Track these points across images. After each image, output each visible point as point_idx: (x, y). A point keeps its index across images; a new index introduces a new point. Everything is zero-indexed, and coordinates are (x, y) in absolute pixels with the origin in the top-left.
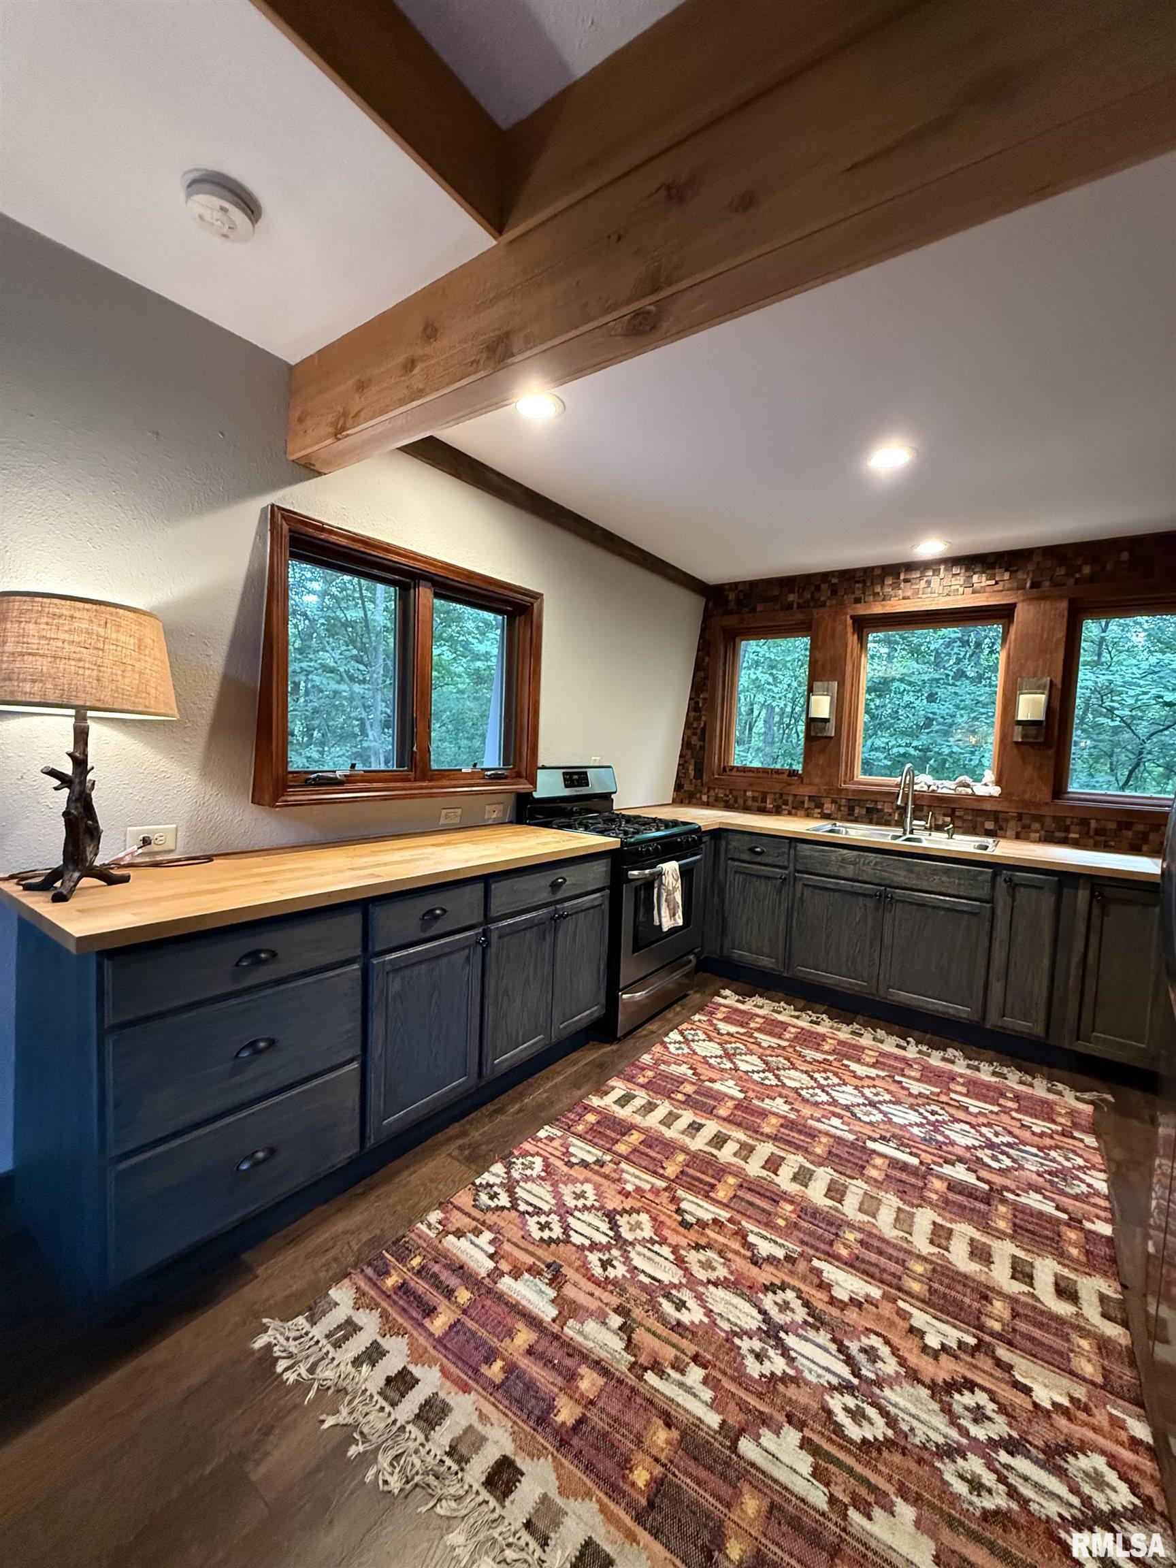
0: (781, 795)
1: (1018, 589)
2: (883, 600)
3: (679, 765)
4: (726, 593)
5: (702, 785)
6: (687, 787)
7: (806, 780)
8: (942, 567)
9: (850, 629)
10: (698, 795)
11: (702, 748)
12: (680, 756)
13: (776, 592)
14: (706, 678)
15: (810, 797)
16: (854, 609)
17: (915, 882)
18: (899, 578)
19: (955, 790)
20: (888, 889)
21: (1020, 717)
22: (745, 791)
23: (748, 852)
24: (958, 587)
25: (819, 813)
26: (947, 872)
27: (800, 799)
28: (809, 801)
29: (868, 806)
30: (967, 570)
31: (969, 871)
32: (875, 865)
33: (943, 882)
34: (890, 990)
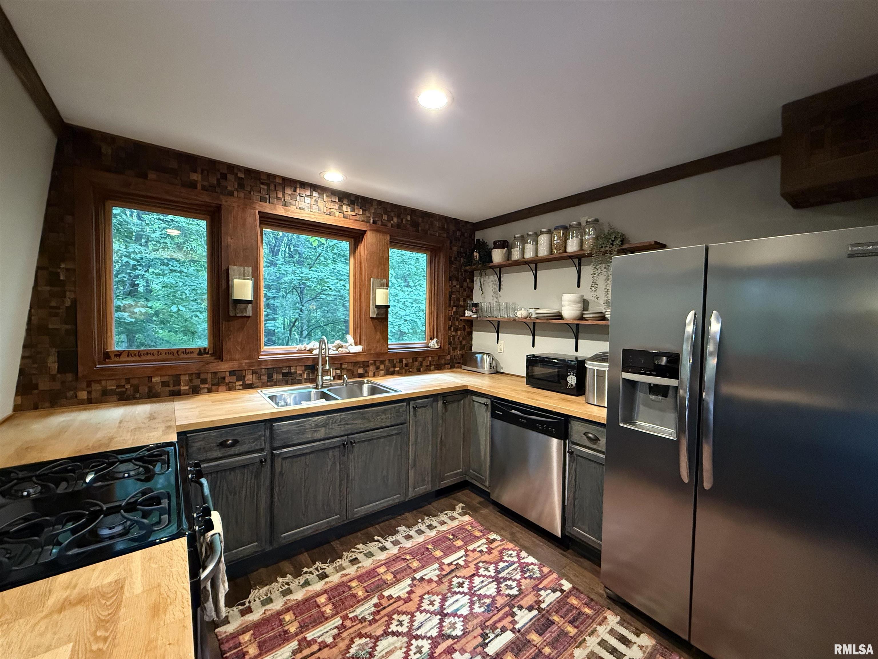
0: (198, 375)
1: (367, 222)
2: (285, 205)
5: (76, 379)
6: (46, 385)
7: (225, 357)
9: (256, 223)
10: (70, 394)
11: (72, 333)
13: (174, 165)
15: (230, 371)
16: (262, 206)
17: (367, 425)
18: (296, 191)
19: (337, 350)
20: (350, 437)
21: (378, 303)
22: (150, 378)
23: (218, 448)
24: (335, 211)
25: (240, 385)
26: (384, 412)
27: (220, 375)
28: (230, 376)
29: (283, 371)
30: (340, 200)
31: (395, 407)
32: (340, 422)
33: (382, 419)
34: (355, 510)
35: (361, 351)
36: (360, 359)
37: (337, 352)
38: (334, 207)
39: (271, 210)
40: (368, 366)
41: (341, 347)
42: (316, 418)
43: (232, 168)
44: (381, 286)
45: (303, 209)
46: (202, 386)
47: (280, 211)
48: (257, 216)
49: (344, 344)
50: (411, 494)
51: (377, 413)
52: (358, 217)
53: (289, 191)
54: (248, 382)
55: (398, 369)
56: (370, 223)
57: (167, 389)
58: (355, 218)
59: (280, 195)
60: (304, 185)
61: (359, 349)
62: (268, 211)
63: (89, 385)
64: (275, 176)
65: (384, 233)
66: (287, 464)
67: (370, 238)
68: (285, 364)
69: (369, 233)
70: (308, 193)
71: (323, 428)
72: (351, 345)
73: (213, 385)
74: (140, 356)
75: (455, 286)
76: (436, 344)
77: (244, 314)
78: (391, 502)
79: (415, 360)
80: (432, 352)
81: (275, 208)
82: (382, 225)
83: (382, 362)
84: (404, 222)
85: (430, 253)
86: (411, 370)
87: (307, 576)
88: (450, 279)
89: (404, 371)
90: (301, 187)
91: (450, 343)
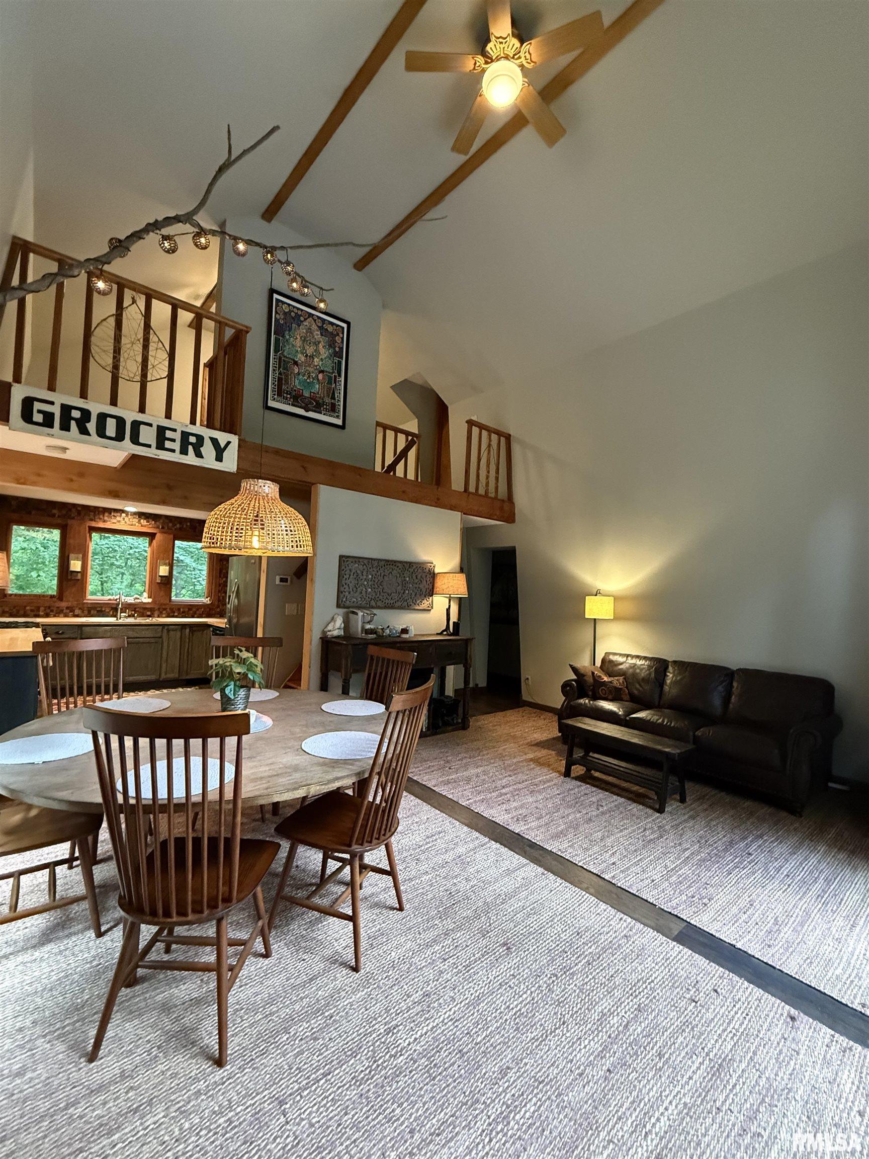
0: (49, 608)
2: (104, 522)
7: (61, 600)
8: (129, 514)
9: (86, 531)
16: (90, 523)
18: (111, 514)
21: (161, 574)
22: (25, 607)
24: (136, 523)
25: (73, 614)
26: (147, 630)
27: (60, 608)
28: (66, 609)
29: (97, 609)
30: (139, 518)
31: (154, 628)
33: (145, 633)
35: (150, 602)
36: (148, 606)
37: (134, 601)
39: (95, 524)
40: (154, 611)
41: (138, 599)
43: (74, 506)
44: (165, 564)
45: (115, 523)
46: (51, 613)
47: (101, 525)
48: (87, 528)
53: (106, 514)
54: (76, 613)
55: (177, 614)
56: (159, 528)
57: (33, 613)
58: (149, 526)
59: (101, 517)
65: (170, 534)
67: (159, 536)
68: (99, 606)
69: (157, 534)
70: (119, 514)
72: (145, 598)
73: (56, 613)
76: (209, 601)
77: (77, 579)
79: (190, 609)
80: (204, 606)
81: (98, 524)
82: (168, 529)
83: (165, 609)
84: (185, 527)
86: (187, 615)
89: (181, 615)
90: (114, 512)
91: (219, 601)
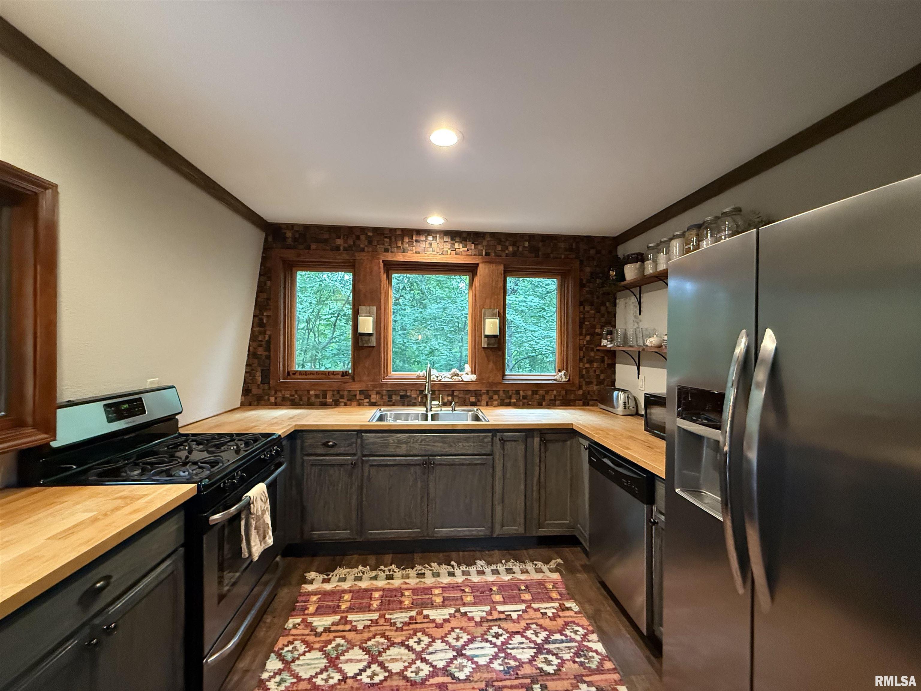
0: (338, 392)
1: (479, 255)
2: (404, 252)
3: (246, 372)
4: (284, 231)
5: (270, 388)
6: (255, 391)
7: (356, 379)
8: (438, 236)
9: (382, 270)
10: (266, 398)
11: (268, 357)
12: (247, 365)
13: (326, 236)
14: (268, 299)
15: (360, 391)
16: (385, 256)
17: (447, 450)
18: (412, 239)
19: (451, 378)
20: (430, 458)
21: (487, 333)
22: (308, 391)
23: (322, 447)
24: (447, 249)
25: (367, 402)
26: (466, 439)
27: (353, 393)
28: (360, 394)
29: (401, 394)
30: (452, 240)
31: (479, 436)
32: (421, 442)
33: (464, 447)
34: (436, 530)
35: (474, 380)
36: (471, 388)
37: (450, 380)
38: (447, 247)
39: (392, 257)
40: (481, 395)
41: (457, 375)
42: (399, 435)
43: (363, 230)
44: (493, 315)
45: (419, 253)
46: (341, 400)
47: (400, 257)
48: (382, 264)
49: (460, 373)
50: (498, 531)
51: (459, 440)
52: (470, 252)
53: (406, 240)
54: (373, 401)
55: (515, 400)
56: (482, 255)
57: (318, 400)
58: (467, 253)
59: (400, 244)
60: (419, 232)
61: (473, 377)
62: (390, 259)
63: (276, 393)
64: (395, 229)
65: (499, 263)
66: (373, 471)
67: (482, 269)
68: (403, 388)
69: (480, 265)
70: (423, 238)
71: (405, 445)
72: (467, 374)
73: (348, 400)
74: (306, 375)
75: (588, 312)
76: (564, 377)
77: (369, 345)
78: (474, 533)
79: (535, 392)
80: (558, 386)
81: (395, 256)
82: (495, 256)
83: (496, 392)
84: (521, 249)
85: (560, 277)
86: (530, 403)
87: (379, 572)
88: (581, 304)
89: (521, 403)
90: (417, 235)
91: (582, 376)
